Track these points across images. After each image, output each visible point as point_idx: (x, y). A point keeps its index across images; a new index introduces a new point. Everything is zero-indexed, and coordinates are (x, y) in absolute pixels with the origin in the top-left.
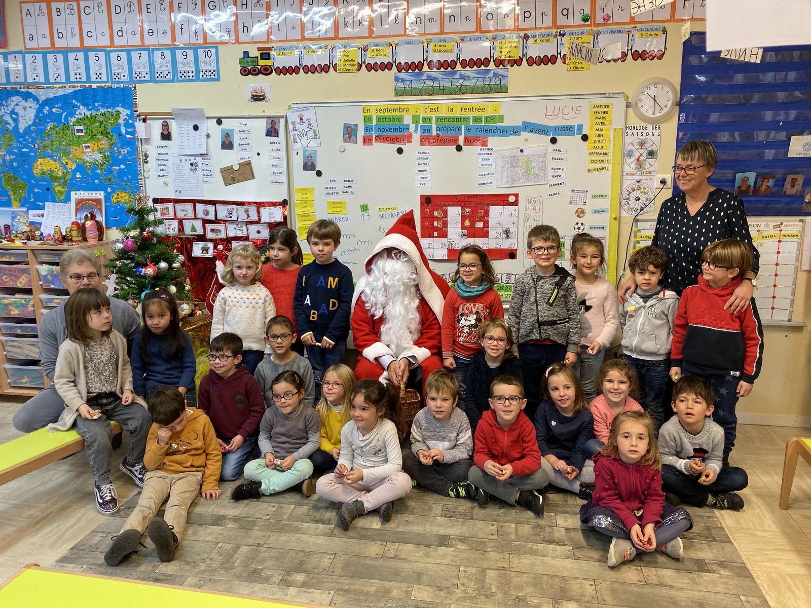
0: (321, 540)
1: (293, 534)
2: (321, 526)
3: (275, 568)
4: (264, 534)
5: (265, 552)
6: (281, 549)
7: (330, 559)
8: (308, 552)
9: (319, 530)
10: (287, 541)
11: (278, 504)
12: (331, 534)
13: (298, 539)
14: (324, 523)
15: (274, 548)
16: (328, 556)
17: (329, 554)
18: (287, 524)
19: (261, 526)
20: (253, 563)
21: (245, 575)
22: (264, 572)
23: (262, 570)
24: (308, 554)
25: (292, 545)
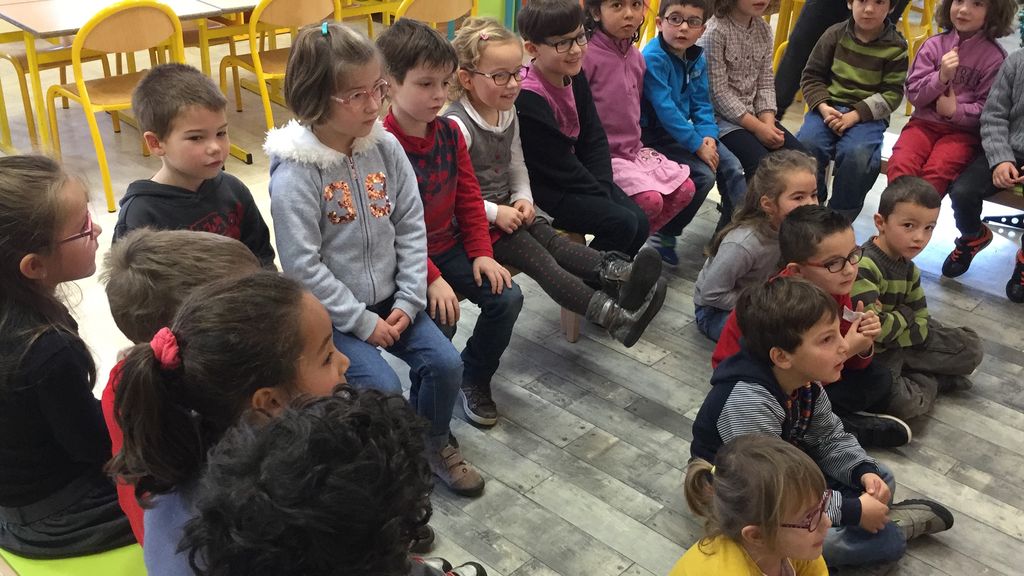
0: (626, 527)
1: (585, 493)
2: (640, 497)
3: (519, 543)
4: (539, 472)
5: (523, 506)
6: (550, 512)
7: (620, 568)
8: (591, 538)
9: (631, 504)
10: (567, 502)
11: (592, 426)
12: (648, 521)
13: (589, 507)
14: (648, 492)
15: (539, 506)
16: (619, 562)
17: (623, 557)
18: (586, 468)
19: (543, 456)
20: (494, 519)
21: (467, 533)
22: (498, 542)
23: (498, 537)
24: (588, 540)
25: (571, 514)
